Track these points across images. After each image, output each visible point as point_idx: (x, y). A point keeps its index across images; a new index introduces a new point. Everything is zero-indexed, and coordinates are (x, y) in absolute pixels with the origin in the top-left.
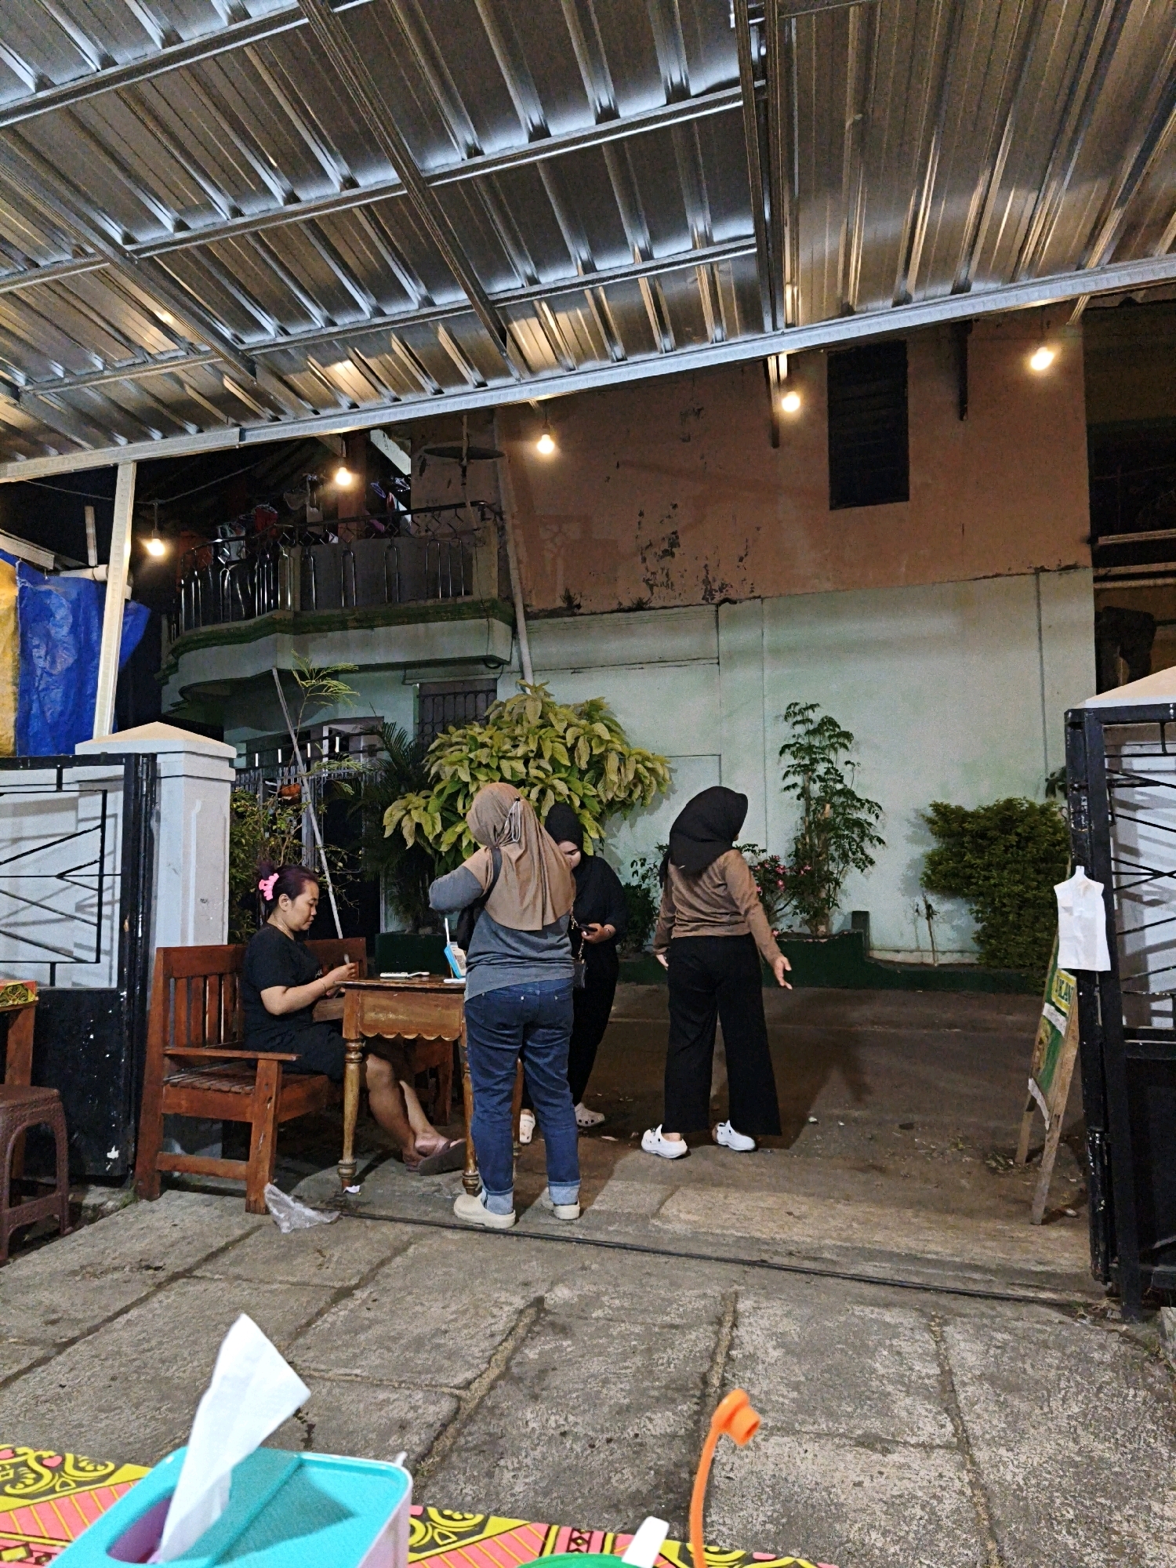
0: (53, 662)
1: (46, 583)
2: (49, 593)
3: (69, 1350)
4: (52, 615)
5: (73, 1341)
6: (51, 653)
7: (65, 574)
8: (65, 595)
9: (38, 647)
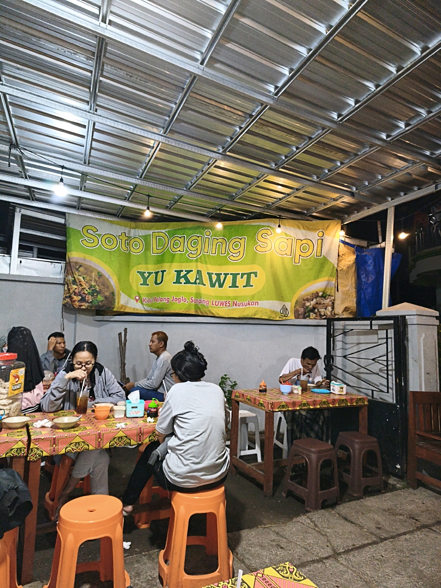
0: (368, 280)
1: (365, 252)
2: (366, 255)
3: (385, 542)
4: (367, 263)
5: (385, 539)
6: (367, 276)
7: (371, 247)
8: (371, 255)
9: (362, 274)
